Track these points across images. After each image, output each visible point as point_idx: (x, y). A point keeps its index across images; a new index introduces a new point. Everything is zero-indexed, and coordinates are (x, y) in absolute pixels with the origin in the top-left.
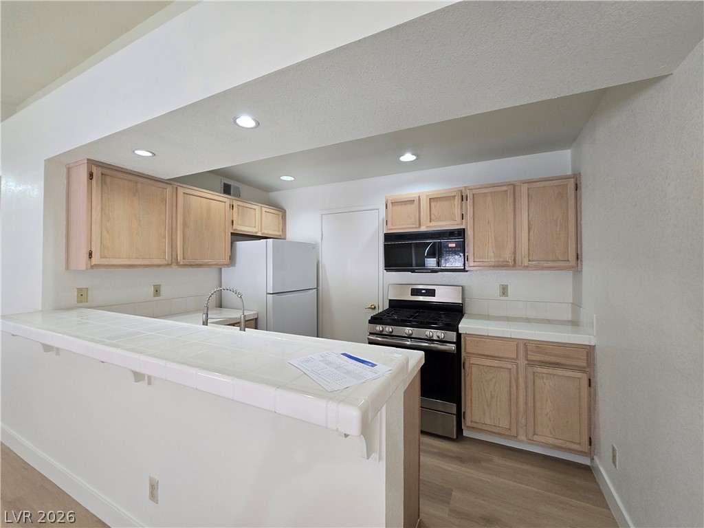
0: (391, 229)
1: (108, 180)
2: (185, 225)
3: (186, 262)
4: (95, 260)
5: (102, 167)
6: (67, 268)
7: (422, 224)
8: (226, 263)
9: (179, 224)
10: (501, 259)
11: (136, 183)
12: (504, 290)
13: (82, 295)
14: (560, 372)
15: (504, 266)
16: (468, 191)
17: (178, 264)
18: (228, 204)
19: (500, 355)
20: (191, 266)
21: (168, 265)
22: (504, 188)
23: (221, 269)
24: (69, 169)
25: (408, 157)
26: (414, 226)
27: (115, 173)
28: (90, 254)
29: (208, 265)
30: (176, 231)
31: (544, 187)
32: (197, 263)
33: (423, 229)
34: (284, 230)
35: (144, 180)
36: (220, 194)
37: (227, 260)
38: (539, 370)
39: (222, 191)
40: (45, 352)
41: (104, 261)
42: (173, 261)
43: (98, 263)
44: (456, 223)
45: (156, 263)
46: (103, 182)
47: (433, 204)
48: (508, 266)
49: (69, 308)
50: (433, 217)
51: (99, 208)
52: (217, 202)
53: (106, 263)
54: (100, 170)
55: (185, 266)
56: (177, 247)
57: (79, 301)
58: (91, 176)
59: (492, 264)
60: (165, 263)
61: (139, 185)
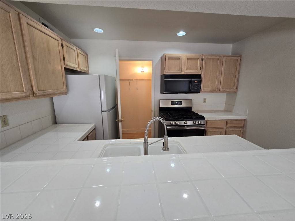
0: (167, 72)
3: (41, 93)
7: (182, 71)
8: (65, 92)
10: (213, 88)
12: (205, 100)
14: (236, 129)
15: (213, 91)
16: (204, 57)
17: (34, 95)
18: (60, 43)
19: (217, 127)
20: (44, 96)
21: (27, 97)
22: (218, 57)
25: (182, 33)
26: (179, 71)
31: (231, 59)
32: (48, 93)
33: (183, 73)
34: (88, 67)
37: (65, 89)
38: (230, 130)
42: (30, 93)
44: (198, 71)
47: (188, 61)
48: (215, 91)
50: (188, 67)
55: (40, 96)
56: (30, 79)
59: (210, 90)
60: (24, 95)
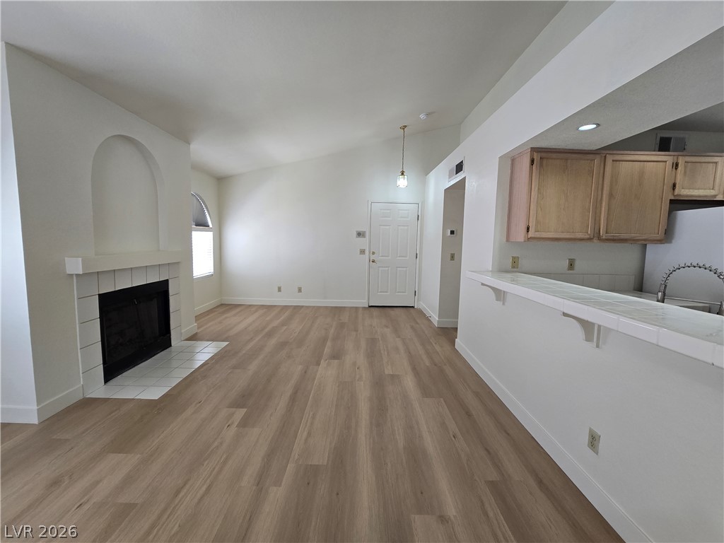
1: (545, 161)
2: (611, 196)
3: (610, 236)
4: (531, 234)
5: (540, 152)
6: (508, 239)
8: (658, 238)
9: (604, 196)
11: (567, 159)
13: (515, 261)
17: (599, 238)
18: (669, 164)
20: (614, 240)
21: (590, 239)
23: (645, 246)
24: (513, 160)
27: (550, 155)
28: (528, 229)
29: (634, 240)
30: (601, 203)
32: (622, 237)
35: (574, 156)
36: (654, 153)
37: (661, 235)
39: (657, 149)
40: (497, 300)
41: (537, 235)
42: (596, 235)
43: (533, 236)
45: (579, 237)
46: (541, 165)
49: (507, 272)
51: (537, 188)
52: (655, 164)
53: (539, 236)
54: (539, 155)
55: (608, 240)
56: (600, 220)
57: (513, 267)
58: (532, 162)
60: (587, 236)
61: (569, 161)
